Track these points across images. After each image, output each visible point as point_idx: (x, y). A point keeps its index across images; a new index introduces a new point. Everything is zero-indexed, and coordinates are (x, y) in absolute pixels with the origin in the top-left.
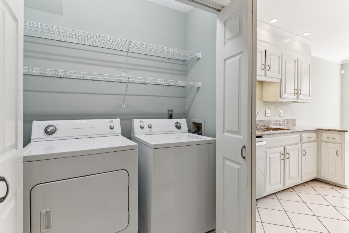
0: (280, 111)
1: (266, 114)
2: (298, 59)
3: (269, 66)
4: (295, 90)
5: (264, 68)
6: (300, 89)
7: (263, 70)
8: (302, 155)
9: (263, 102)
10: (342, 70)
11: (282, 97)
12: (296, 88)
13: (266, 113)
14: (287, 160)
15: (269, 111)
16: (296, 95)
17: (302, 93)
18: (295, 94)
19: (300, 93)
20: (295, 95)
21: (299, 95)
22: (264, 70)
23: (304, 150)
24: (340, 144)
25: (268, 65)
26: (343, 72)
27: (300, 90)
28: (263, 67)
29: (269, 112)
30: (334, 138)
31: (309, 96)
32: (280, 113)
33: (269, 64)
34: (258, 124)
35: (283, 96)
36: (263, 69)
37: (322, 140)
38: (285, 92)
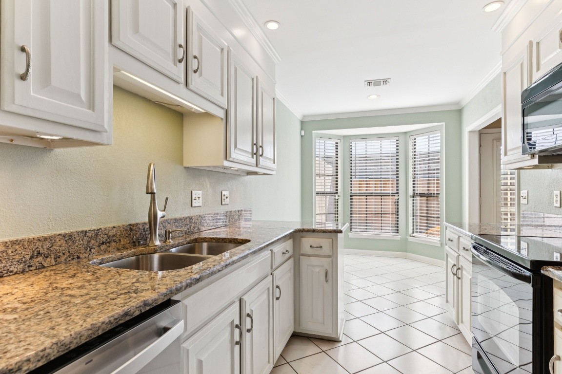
0: (224, 193)
1: (193, 201)
2: (257, 77)
3: (196, 60)
4: (253, 144)
5: (181, 57)
6: (260, 145)
7: (178, 64)
8: (275, 299)
9: (185, 168)
10: (302, 129)
11: (230, 157)
12: (255, 142)
13: (193, 198)
14: (248, 334)
15: (200, 192)
16: (255, 156)
17: (264, 155)
18: (253, 154)
19: (261, 153)
20: (253, 157)
21: (260, 157)
22: (183, 64)
23: (278, 287)
24: (329, 257)
25: (195, 57)
26: (303, 134)
27: (261, 147)
28: (180, 53)
29: (200, 196)
30: (321, 247)
31: (274, 163)
32: (223, 198)
33: (196, 53)
34: (169, 232)
35: (232, 156)
36: (180, 61)
37: (302, 252)
38: (236, 147)
